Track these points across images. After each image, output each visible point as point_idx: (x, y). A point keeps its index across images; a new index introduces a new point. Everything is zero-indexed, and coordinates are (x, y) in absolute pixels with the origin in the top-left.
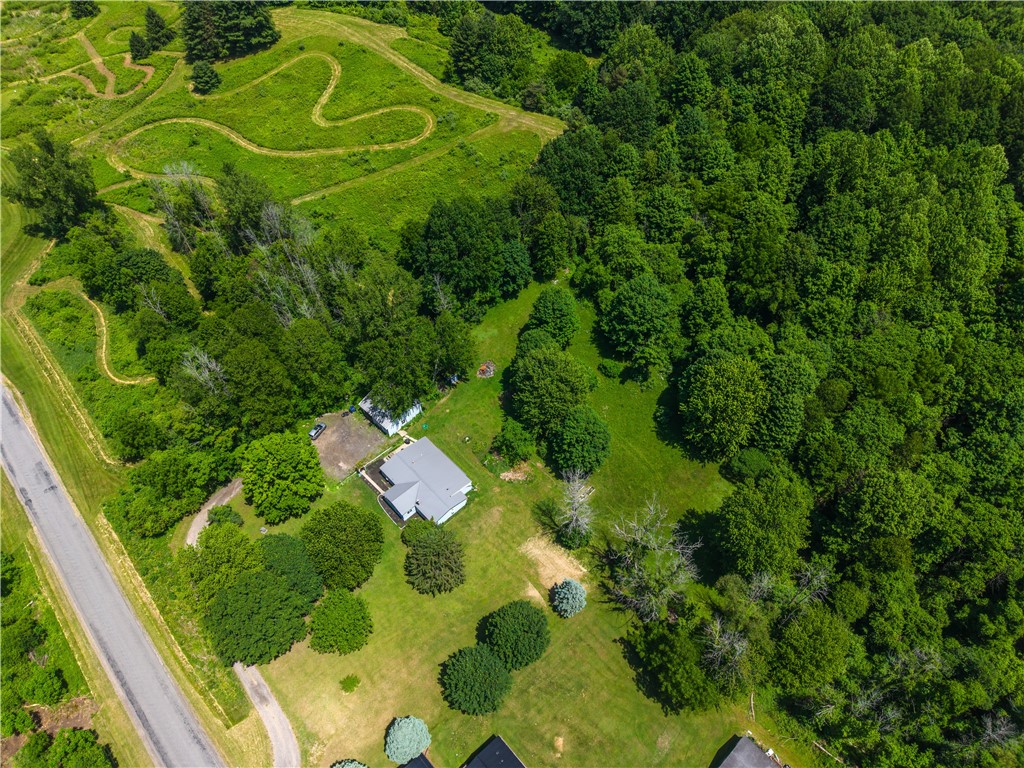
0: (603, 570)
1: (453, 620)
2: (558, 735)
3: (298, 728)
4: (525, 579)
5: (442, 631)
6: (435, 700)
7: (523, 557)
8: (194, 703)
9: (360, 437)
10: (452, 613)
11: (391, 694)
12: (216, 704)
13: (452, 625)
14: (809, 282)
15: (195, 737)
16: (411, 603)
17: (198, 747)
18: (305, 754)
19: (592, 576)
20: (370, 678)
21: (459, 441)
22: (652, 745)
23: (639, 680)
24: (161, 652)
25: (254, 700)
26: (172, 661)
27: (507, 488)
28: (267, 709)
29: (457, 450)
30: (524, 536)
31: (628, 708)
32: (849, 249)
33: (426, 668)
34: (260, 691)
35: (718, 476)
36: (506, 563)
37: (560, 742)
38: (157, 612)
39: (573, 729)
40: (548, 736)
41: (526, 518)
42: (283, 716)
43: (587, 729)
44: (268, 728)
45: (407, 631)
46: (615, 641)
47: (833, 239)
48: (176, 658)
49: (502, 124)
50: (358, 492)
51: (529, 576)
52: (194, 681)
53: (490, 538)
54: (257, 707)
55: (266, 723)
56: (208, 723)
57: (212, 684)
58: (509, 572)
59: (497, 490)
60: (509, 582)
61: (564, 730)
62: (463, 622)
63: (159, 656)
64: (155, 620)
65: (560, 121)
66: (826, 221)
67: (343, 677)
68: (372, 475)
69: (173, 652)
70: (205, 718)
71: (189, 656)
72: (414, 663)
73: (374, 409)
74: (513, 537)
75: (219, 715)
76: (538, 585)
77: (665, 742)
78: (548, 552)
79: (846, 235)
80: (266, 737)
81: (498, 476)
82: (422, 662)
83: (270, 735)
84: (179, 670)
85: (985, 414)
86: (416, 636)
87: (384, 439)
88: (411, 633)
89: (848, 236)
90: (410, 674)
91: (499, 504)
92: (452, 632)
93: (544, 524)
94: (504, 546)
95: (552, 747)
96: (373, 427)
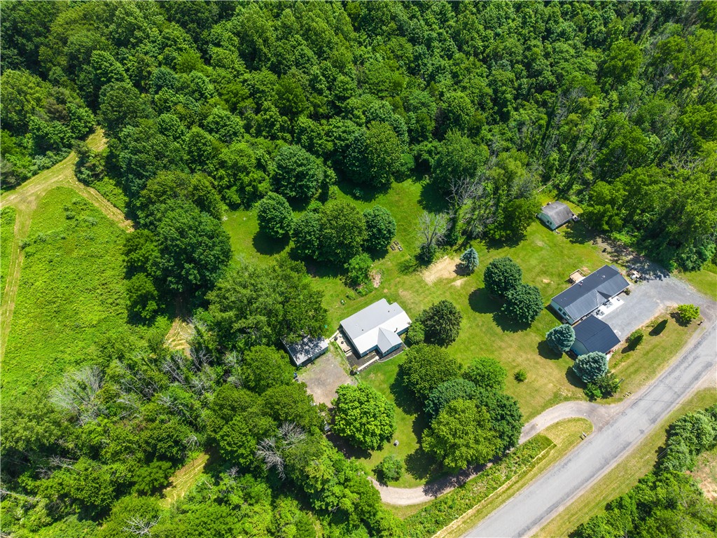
0: (447, 249)
1: (474, 325)
2: (542, 281)
3: (551, 404)
4: (450, 285)
5: (481, 330)
6: (526, 335)
7: (436, 284)
8: (541, 470)
9: (322, 371)
10: (469, 325)
11: (524, 356)
12: (540, 456)
13: (477, 325)
14: (318, 86)
15: (563, 467)
16: (462, 346)
17: (569, 464)
18: (566, 399)
19: (450, 255)
20: (514, 367)
21: (343, 307)
22: (541, 249)
23: (511, 246)
24: (504, 501)
25: (534, 434)
26: (511, 491)
27: (386, 285)
28: (539, 425)
29: (350, 309)
30: (421, 282)
31: (525, 253)
32: (308, 60)
33: (507, 339)
34: (527, 431)
35: (400, 184)
36: (439, 293)
37: (545, 281)
38: (470, 512)
39: (538, 275)
40: (543, 285)
41: (409, 279)
42: (544, 413)
43: (537, 270)
44: (552, 423)
45: (481, 349)
46: (488, 252)
47: (297, 63)
48: (509, 488)
49: (23, 207)
50: (372, 375)
51: (448, 283)
52: (525, 473)
53: (421, 299)
54: (538, 432)
55: (548, 424)
56: (554, 459)
57: (525, 461)
58: (445, 292)
59: (386, 291)
60: (451, 293)
61: (538, 279)
62: (475, 319)
63: (507, 502)
64: (478, 511)
65: (50, 170)
66: (285, 59)
67: (515, 382)
68: (359, 365)
69: (504, 492)
70: (551, 461)
71: (505, 481)
72: (503, 345)
73: (307, 352)
74: (422, 287)
75: (548, 453)
76: (454, 280)
77: (540, 244)
78: (433, 272)
79: (301, 56)
80: (557, 423)
81: (376, 289)
82: (502, 341)
83: (556, 421)
84: (518, 485)
85: (419, 64)
86: (485, 344)
87: (329, 354)
88: (483, 346)
89: (302, 56)
90: (511, 346)
91: (397, 291)
92: (482, 325)
93: (414, 270)
94: (427, 292)
95: (548, 284)
96: (315, 362)
